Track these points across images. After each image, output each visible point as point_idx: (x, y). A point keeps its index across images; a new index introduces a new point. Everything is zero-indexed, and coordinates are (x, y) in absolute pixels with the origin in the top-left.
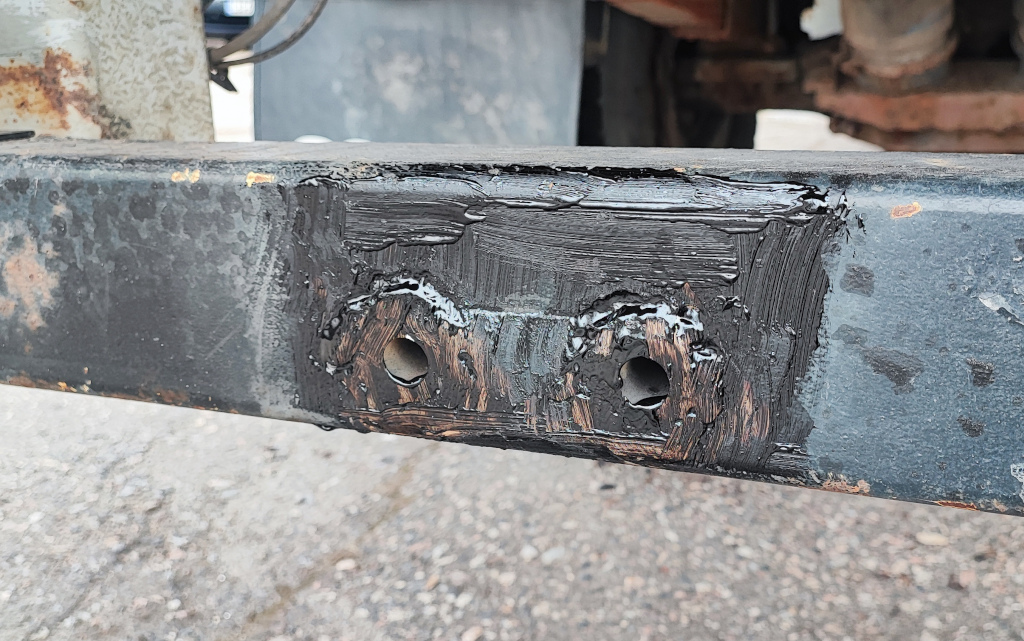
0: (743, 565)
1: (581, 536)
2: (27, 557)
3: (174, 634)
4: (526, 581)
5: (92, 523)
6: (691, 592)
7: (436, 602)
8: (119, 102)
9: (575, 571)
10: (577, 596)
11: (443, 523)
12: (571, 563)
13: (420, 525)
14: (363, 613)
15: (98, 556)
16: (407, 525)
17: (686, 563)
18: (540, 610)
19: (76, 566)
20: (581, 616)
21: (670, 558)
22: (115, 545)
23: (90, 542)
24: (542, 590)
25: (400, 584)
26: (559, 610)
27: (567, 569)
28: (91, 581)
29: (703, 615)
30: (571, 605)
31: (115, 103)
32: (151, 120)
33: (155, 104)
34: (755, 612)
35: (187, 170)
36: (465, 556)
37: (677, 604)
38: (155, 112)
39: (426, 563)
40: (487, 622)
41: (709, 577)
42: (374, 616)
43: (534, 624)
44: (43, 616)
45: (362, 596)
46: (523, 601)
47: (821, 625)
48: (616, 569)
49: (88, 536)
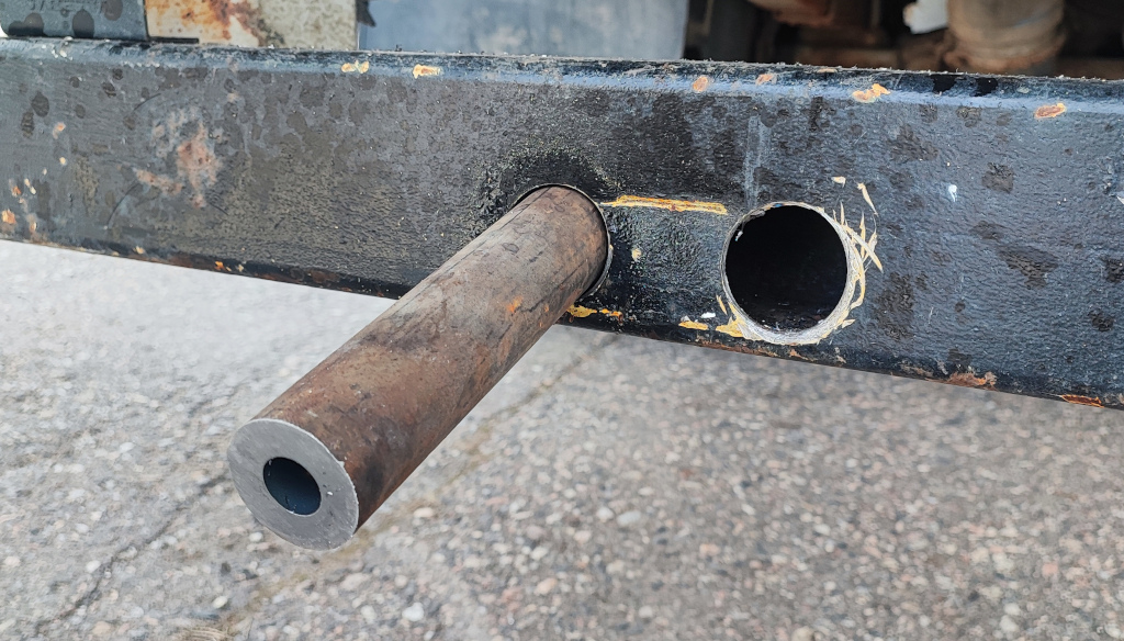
0: (819, 541)
1: (657, 503)
2: (118, 483)
3: (256, 564)
4: (601, 540)
5: (180, 457)
6: (767, 564)
7: (512, 553)
9: (651, 535)
10: (653, 558)
11: (520, 481)
12: (647, 526)
13: (499, 482)
14: (439, 557)
15: (184, 487)
16: (486, 480)
17: (763, 537)
18: (615, 567)
19: (163, 494)
20: (656, 577)
21: (746, 529)
22: (202, 479)
23: (177, 474)
24: (617, 549)
25: (477, 534)
26: (633, 569)
27: (643, 532)
28: (177, 509)
29: (778, 585)
30: (645, 566)
32: (302, 39)
33: (306, 23)
34: (830, 586)
35: (357, 62)
36: (541, 514)
37: (752, 573)
38: (306, 30)
39: (503, 516)
40: (562, 575)
41: (785, 550)
42: (451, 560)
43: (609, 579)
44: (132, 537)
45: (440, 542)
46: (598, 559)
47: (898, 603)
48: (692, 536)
49: (176, 468)
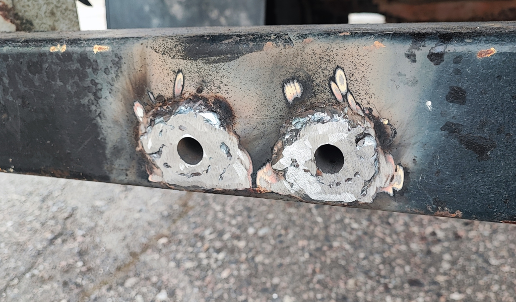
0: (354, 232)
1: (277, 221)
2: (7, 244)
3: (81, 279)
4: (251, 245)
5: (37, 225)
6: (331, 247)
7: (208, 257)
8: (25, 11)
9: (275, 239)
10: (276, 252)
11: (209, 218)
12: (272, 235)
13: (198, 220)
14: (172, 264)
15: (41, 241)
16: (192, 220)
17: (327, 232)
18: (259, 259)
19: (30, 246)
20: (278, 261)
21: (319, 231)
22: (49, 236)
23: (37, 235)
24: (259, 249)
25: (190, 249)
26: (268, 258)
27: (271, 238)
28: (39, 254)
29: (337, 258)
30: (274, 255)
31: (23, 11)
32: (44, 21)
33: (45, 13)
34: (362, 255)
35: (59, 46)
36: (221, 234)
37: (324, 253)
38: (46, 16)
39: (202, 238)
40: (234, 266)
41: (339, 239)
42: (178, 264)
43: (256, 266)
44: (15, 273)
45: (172, 256)
46: (250, 255)
47: (394, 259)
48: (294, 237)
49: (36, 232)
